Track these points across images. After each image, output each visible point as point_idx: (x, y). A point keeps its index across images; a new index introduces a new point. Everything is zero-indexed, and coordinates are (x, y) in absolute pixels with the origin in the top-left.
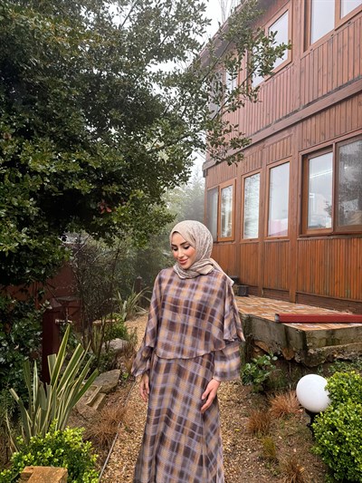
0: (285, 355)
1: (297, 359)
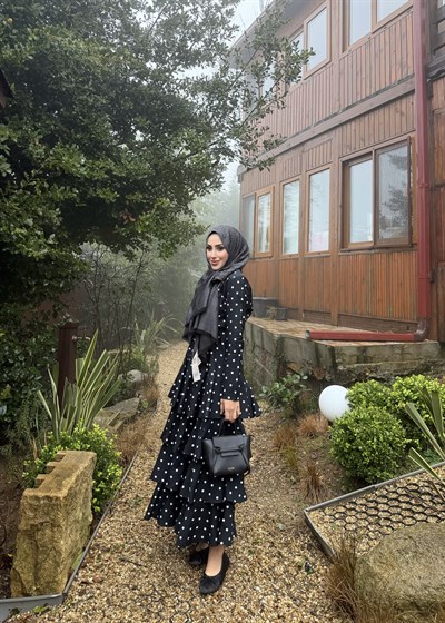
0: (316, 375)
1: (328, 377)
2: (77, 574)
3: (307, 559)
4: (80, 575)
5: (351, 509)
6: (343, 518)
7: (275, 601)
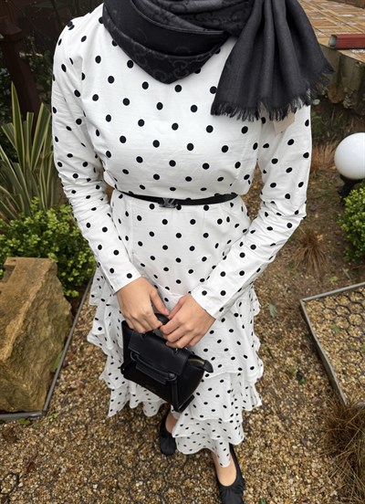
0: (330, 96)
1: (346, 103)
2: (59, 378)
3: (299, 361)
4: (62, 377)
5: (356, 303)
6: (346, 317)
7: (263, 422)
